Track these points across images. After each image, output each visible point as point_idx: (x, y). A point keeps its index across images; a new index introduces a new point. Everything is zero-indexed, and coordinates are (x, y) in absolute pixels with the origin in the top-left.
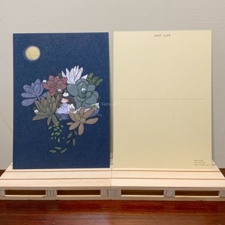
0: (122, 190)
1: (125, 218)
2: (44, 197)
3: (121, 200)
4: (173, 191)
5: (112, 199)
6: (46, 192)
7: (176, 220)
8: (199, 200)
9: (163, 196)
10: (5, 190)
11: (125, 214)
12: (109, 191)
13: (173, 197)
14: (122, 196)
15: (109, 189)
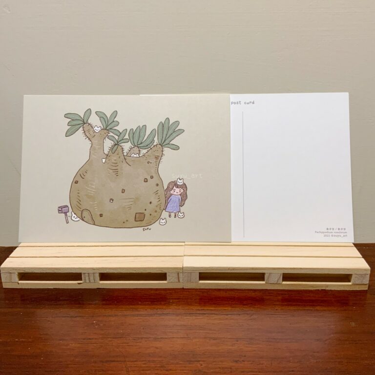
0: (200, 273)
1: (205, 314)
2: (79, 284)
3: (198, 288)
4: (279, 275)
5: (185, 288)
6: (83, 276)
7: (284, 316)
8: (320, 289)
9: (264, 282)
10: (18, 273)
11: (205, 308)
12: (180, 274)
13: (279, 284)
14: (201, 282)
15: (180, 272)
